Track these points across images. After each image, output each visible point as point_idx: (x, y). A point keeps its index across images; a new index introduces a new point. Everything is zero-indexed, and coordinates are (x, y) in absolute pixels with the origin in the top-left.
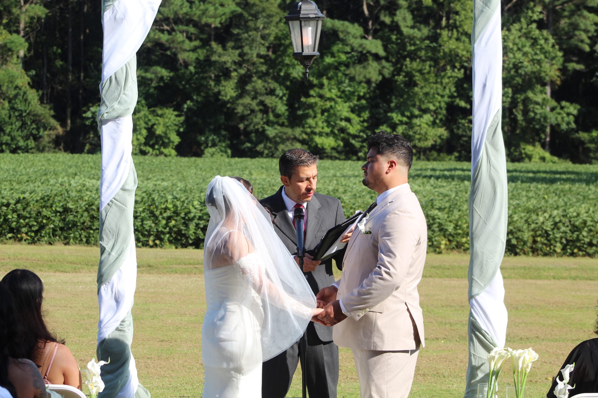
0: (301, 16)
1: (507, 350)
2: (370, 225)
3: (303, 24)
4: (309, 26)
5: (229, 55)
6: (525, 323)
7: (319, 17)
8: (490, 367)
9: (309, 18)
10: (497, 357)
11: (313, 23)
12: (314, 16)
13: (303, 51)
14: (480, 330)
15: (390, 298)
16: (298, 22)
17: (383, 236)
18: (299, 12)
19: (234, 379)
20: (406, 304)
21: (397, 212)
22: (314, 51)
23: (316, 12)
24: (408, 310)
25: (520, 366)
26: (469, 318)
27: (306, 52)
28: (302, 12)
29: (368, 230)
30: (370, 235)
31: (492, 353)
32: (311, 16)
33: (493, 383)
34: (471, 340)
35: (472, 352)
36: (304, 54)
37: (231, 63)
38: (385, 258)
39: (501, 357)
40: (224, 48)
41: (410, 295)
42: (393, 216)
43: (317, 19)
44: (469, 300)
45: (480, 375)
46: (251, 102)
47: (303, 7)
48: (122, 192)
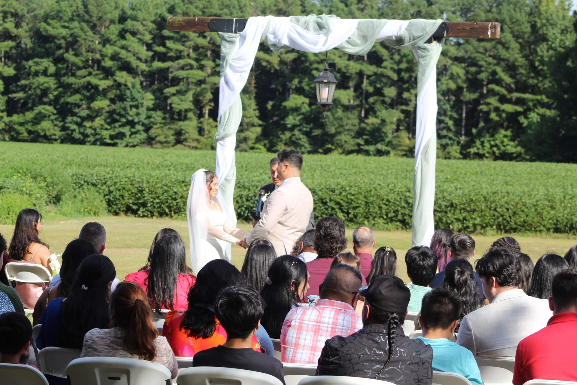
7: (330, 82)
13: (320, 101)
20: (283, 242)
22: (328, 101)
23: (329, 79)
24: (284, 245)
27: (324, 102)
32: (325, 81)
36: (321, 103)
43: (328, 83)
48: (225, 181)
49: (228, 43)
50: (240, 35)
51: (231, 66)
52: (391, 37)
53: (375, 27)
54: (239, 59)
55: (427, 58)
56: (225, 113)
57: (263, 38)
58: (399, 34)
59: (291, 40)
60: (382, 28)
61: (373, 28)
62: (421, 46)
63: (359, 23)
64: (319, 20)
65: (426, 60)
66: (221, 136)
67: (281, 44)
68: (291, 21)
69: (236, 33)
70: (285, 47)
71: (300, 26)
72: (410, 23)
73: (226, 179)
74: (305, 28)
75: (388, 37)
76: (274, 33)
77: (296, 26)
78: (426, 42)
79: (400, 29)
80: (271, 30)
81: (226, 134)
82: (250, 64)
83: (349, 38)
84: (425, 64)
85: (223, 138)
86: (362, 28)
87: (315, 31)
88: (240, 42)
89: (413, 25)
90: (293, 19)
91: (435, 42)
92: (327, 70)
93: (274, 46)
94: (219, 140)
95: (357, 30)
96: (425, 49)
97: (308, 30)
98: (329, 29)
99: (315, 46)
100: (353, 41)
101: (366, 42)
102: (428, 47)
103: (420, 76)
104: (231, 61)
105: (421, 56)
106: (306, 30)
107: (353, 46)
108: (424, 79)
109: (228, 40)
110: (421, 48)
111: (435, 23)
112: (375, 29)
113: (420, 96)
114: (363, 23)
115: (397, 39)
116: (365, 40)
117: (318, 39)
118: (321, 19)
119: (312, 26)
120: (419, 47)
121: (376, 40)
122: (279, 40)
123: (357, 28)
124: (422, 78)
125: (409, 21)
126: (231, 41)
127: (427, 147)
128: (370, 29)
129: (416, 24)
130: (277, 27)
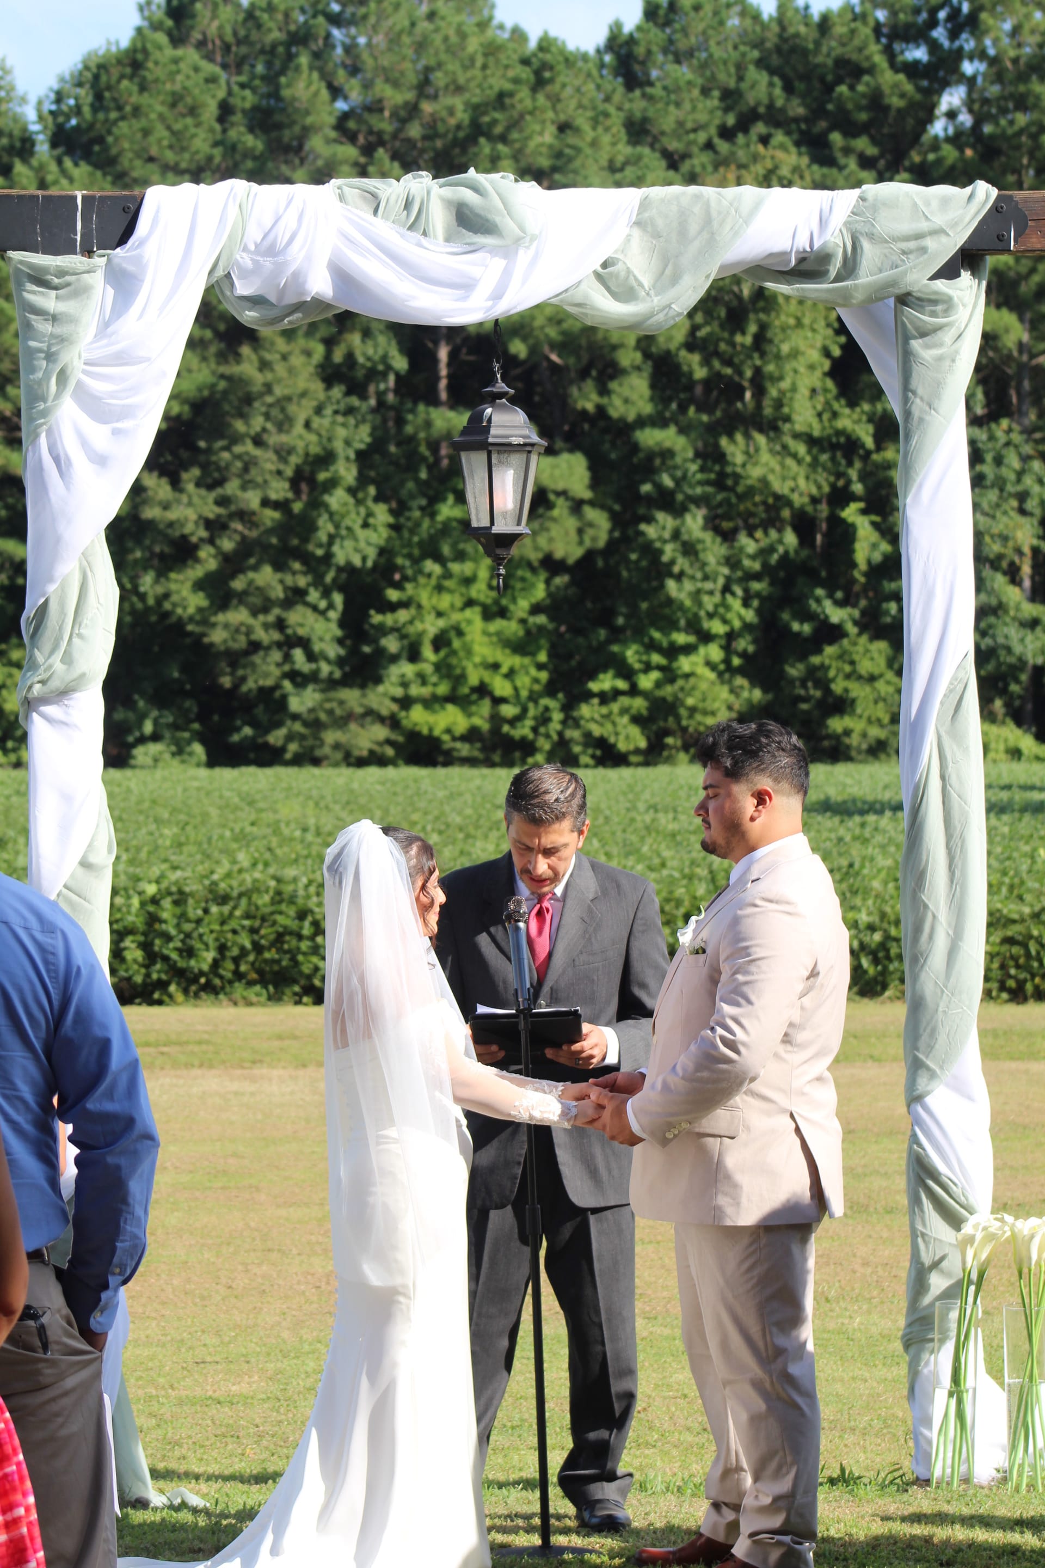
0: (491, 440)
1: (1003, 1221)
2: (704, 934)
3: (494, 461)
4: (509, 465)
5: (190, 504)
6: (1011, 1167)
7: (530, 444)
8: (964, 1262)
9: (510, 445)
10: (979, 1236)
11: (517, 459)
12: (521, 441)
13: (492, 523)
16: (483, 456)
17: (728, 958)
18: (487, 430)
19: (401, 1299)
20: (792, 1116)
22: (519, 524)
23: (526, 432)
24: (798, 1130)
25: (1034, 1257)
26: (910, 1149)
27: (500, 527)
28: (493, 431)
29: (699, 944)
30: (702, 956)
31: (967, 1229)
32: (515, 441)
33: (970, 1299)
34: (915, 1201)
35: (920, 1227)
36: (496, 529)
37: (196, 523)
38: (727, 1008)
39: (990, 1237)
40: (176, 483)
41: (803, 1094)
43: (526, 448)
44: (909, 1106)
45: (938, 1283)
46: (250, 621)
47: (495, 420)
48: (80, 870)
49: (54, 295)
50: (109, 261)
51: (83, 397)
52: (784, 255)
53: (714, 214)
54: (121, 359)
55: (947, 337)
56: (64, 590)
57: (220, 273)
58: (816, 247)
59: (342, 276)
60: (747, 222)
61: (708, 221)
62: (915, 289)
63: (644, 204)
64: (467, 195)
65: (941, 345)
66: (55, 684)
67: (303, 293)
68: (342, 198)
69: (89, 253)
70: (318, 303)
71: (386, 217)
72: (862, 199)
73: (85, 864)
74: (411, 228)
75: (771, 255)
76: (270, 249)
77: (369, 216)
78: (935, 277)
79: (823, 223)
80: (254, 235)
81: (83, 675)
83: (605, 265)
84: (940, 359)
85: (63, 694)
86: (660, 223)
87: (448, 240)
88: (110, 292)
89: (875, 208)
90: (346, 189)
91: (966, 275)
92: (501, 395)
93: (256, 301)
94: (44, 700)
95: (636, 233)
96: (935, 302)
97: (425, 234)
98: (523, 230)
99: (465, 298)
100: (623, 274)
101: (675, 279)
102: (950, 292)
103: (917, 406)
104: (84, 372)
105: (917, 329)
106: (416, 236)
107: (615, 296)
108: (935, 419)
109: (56, 281)
110: (919, 299)
111: (971, 197)
112: (715, 224)
113: (920, 486)
114: (663, 200)
115: (804, 267)
116: (668, 271)
117: (475, 271)
118: (476, 189)
119: (439, 217)
120: (909, 294)
121: (722, 268)
122: (296, 275)
123: (638, 223)
124: (927, 418)
125: (856, 192)
126: (68, 285)
127: (962, 686)
128: (693, 228)
129: (890, 204)
130: (281, 224)
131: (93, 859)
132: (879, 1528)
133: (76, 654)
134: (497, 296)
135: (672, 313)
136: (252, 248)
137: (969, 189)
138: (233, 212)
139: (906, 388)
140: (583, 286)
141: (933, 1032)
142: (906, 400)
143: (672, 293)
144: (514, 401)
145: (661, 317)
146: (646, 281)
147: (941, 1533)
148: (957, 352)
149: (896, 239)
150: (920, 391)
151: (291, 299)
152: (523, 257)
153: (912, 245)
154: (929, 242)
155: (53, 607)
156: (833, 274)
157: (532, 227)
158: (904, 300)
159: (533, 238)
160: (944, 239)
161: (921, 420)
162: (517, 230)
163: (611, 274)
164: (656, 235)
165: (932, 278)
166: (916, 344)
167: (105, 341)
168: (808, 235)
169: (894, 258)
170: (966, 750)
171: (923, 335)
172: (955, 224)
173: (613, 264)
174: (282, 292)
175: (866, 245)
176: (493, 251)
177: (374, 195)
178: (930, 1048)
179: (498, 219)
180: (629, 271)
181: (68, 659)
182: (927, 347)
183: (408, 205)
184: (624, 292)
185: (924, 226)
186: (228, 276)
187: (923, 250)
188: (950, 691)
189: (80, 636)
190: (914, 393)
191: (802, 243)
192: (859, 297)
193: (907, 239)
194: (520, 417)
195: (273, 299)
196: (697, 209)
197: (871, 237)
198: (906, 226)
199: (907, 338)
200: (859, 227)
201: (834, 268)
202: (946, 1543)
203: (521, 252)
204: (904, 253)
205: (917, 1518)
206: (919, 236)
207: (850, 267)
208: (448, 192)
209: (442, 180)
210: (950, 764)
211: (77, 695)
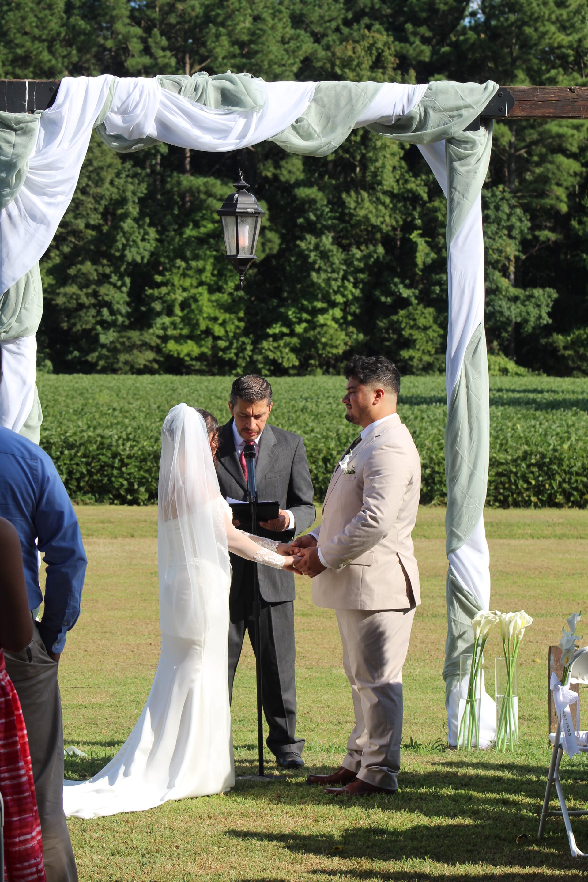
0: (237, 210)
1: (495, 614)
2: (353, 464)
3: (239, 221)
4: (247, 223)
7: (259, 213)
8: (475, 635)
9: (247, 213)
10: (483, 621)
11: (251, 220)
12: (253, 211)
13: (238, 253)
14: (461, 590)
15: (376, 547)
16: (233, 219)
17: (368, 476)
18: (235, 205)
19: (197, 646)
20: (397, 554)
21: (384, 447)
22: (251, 253)
23: (256, 206)
24: (400, 561)
25: (511, 632)
26: (448, 577)
27: (242, 255)
28: (239, 206)
29: (351, 469)
30: (353, 476)
31: (477, 618)
32: (250, 211)
33: (478, 654)
34: (451, 604)
35: (453, 617)
36: (239, 256)
38: (371, 501)
39: (489, 622)
41: (403, 543)
42: (380, 451)
43: (256, 215)
44: (448, 555)
45: (461, 646)
47: (239, 199)
48: (24, 429)
49: (14, 133)
50: (42, 116)
51: (30, 185)
52: (389, 117)
53: (353, 96)
54: (48, 167)
55: (473, 160)
56: (17, 285)
57: (99, 123)
58: (406, 113)
59: (162, 125)
60: (370, 100)
61: (350, 99)
62: (456, 135)
63: (318, 90)
64: (227, 84)
65: (469, 165)
66: (13, 333)
67: (142, 133)
68: (162, 85)
69: (32, 111)
70: (150, 139)
71: (184, 95)
72: (430, 89)
73: (26, 426)
74: (197, 101)
75: (382, 117)
76: (124, 111)
77: (177, 95)
79: (409, 101)
80: (117, 103)
81: (27, 329)
82: (73, 178)
83: (297, 121)
84: (468, 172)
85: (16, 338)
86: (326, 100)
87: (217, 107)
88: (43, 132)
89: (436, 94)
90: (164, 80)
91: (482, 129)
92: (243, 187)
93: (117, 138)
94: (7, 341)
95: (313, 105)
96: (466, 142)
97: (205, 104)
98: (255, 102)
99: (225, 138)
100: (306, 126)
101: (333, 129)
102: (474, 137)
103: (457, 196)
104: (30, 173)
105: (457, 156)
106: (200, 105)
107: (302, 137)
108: (466, 203)
109: (15, 126)
110: (459, 141)
111: (486, 89)
112: (354, 101)
113: (458, 237)
114: (327, 88)
115: (399, 123)
116: (330, 125)
117: (231, 124)
118: (231, 81)
119: (212, 96)
120: (453, 138)
121: (357, 123)
122: (138, 125)
123: (314, 100)
124: (461, 202)
125: (427, 85)
126: (21, 129)
127: (477, 340)
128: (343, 103)
129: (444, 92)
130: (131, 98)
131: (31, 423)
132: (430, 769)
133: (23, 318)
134: (242, 136)
135: (331, 146)
136: (116, 110)
137: (484, 85)
138: (106, 92)
139: (451, 186)
140: (286, 132)
141: (461, 516)
142: (451, 193)
143: (332, 136)
144: (248, 190)
145: (325, 148)
146: (318, 129)
147: (462, 771)
148: (477, 168)
149: (446, 110)
150: (458, 188)
151: (135, 137)
152: (255, 118)
153: (455, 113)
154: (464, 112)
155: (12, 294)
156: (414, 127)
157: (260, 102)
158: (451, 140)
159: (261, 107)
160: (471, 110)
161: (458, 203)
162: (253, 104)
163: (300, 126)
164: (324, 106)
165: (465, 130)
166: (456, 164)
167: (40, 158)
168: (401, 107)
169: (446, 119)
170: (479, 373)
171: (460, 159)
172: (477, 103)
173: (301, 121)
174: (131, 133)
175: (431, 112)
176: (241, 115)
177: (179, 84)
178: (459, 525)
179: (243, 97)
180: (309, 124)
181: (19, 320)
182: (462, 165)
183: (196, 89)
184: (307, 136)
185: (461, 103)
186: (103, 124)
187: (460, 116)
188: (471, 342)
189: (25, 308)
190: (455, 189)
191: (399, 111)
192: (427, 139)
193: (452, 110)
194: (252, 198)
195: (126, 136)
196: (345, 93)
197: (434, 109)
198: (452, 103)
199: (451, 161)
200: (428, 103)
201: (415, 124)
202: (464, 775)
203: (255, 114)
204: (450, 117)
205: (450, 764)
206: (458, 108)
207: (423, 124)
208: (217, 83)
209: (213, 76)
210: (471, 380)
211: (23, 339)
